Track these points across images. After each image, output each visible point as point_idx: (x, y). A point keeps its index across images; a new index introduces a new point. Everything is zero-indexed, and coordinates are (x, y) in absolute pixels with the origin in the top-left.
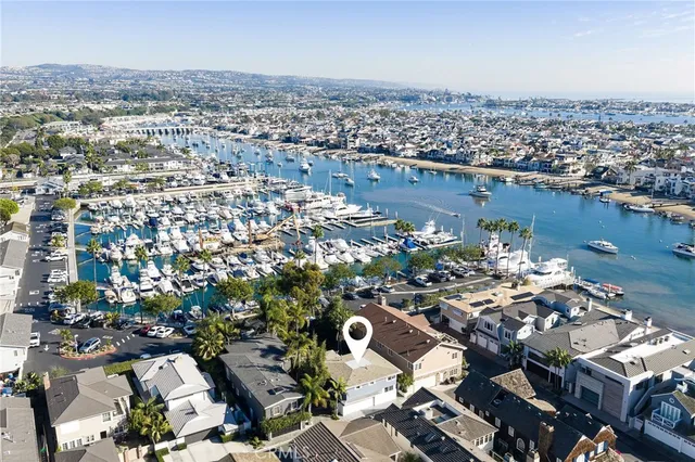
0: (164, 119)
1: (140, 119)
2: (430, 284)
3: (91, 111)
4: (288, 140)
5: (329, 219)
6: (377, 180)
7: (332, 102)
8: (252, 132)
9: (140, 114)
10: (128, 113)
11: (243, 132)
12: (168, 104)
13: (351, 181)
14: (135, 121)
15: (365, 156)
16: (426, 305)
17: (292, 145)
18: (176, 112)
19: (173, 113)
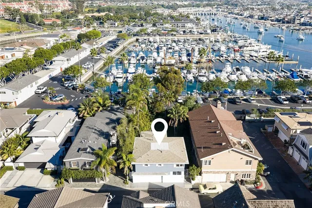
0: (208, 9)
1: (197, 9)
2: (287, 102)
3: (177, 5)
4: (262, 18)
5: (252, 56)
6: (302, 40)
7: (303, 3)
8: (245, 15)
9: (199, 7)
10: (193, 6)
11: (241, 15)
12: (213, 2)
13: (282, 39)
14: (195, 10)
15: (303, 27)
16: (270, 116)
17: (263, 21)
18: (216, 6)
19: (214, 7)
